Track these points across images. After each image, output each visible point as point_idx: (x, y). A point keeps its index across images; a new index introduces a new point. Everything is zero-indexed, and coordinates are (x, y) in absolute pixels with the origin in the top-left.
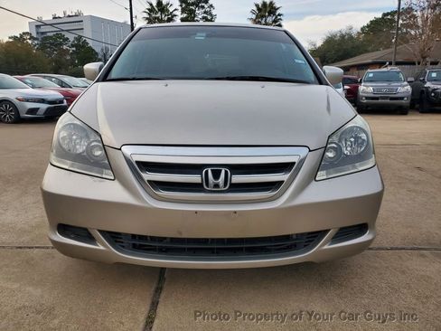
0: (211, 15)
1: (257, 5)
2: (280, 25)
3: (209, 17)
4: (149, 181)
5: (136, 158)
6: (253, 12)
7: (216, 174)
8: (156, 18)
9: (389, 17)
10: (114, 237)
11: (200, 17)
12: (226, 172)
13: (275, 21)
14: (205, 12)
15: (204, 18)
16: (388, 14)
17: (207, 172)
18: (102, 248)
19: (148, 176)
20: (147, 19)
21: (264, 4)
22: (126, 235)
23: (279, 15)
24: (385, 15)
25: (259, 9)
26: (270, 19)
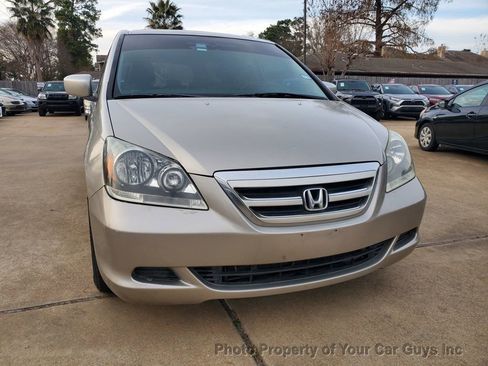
0: (94, 10)
1: (152, 4)
2: (180, 28)
3: (92, 13)
4: (252, 208)
5: (234, 185)
6: (149, 10)
7: (315, 195)
8: (25, 9)
9: (284, 25)
10: (203, 273)
11: (80, 11)
12: (324, 192)
13: (175, 23)
14: (86, 7)
15: (84, 13)
16: (282, 22)
17: (307, 193)
18: (192, 287)
19: (249, 202)
20: (13, 9)
21: (162, 4)
22: (217, 267)
23: (179, 16)
24: (280, 23)
25: (156, 9)
26: (169, 21)
